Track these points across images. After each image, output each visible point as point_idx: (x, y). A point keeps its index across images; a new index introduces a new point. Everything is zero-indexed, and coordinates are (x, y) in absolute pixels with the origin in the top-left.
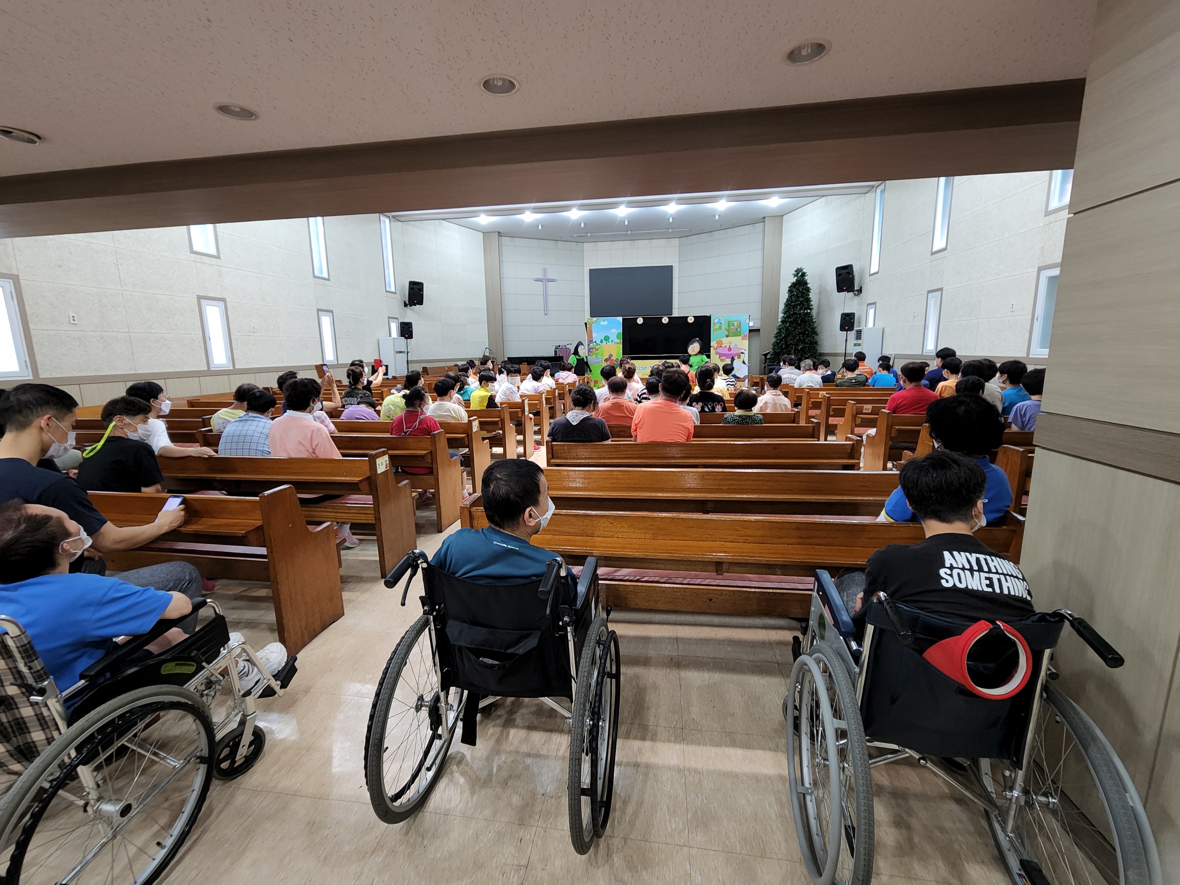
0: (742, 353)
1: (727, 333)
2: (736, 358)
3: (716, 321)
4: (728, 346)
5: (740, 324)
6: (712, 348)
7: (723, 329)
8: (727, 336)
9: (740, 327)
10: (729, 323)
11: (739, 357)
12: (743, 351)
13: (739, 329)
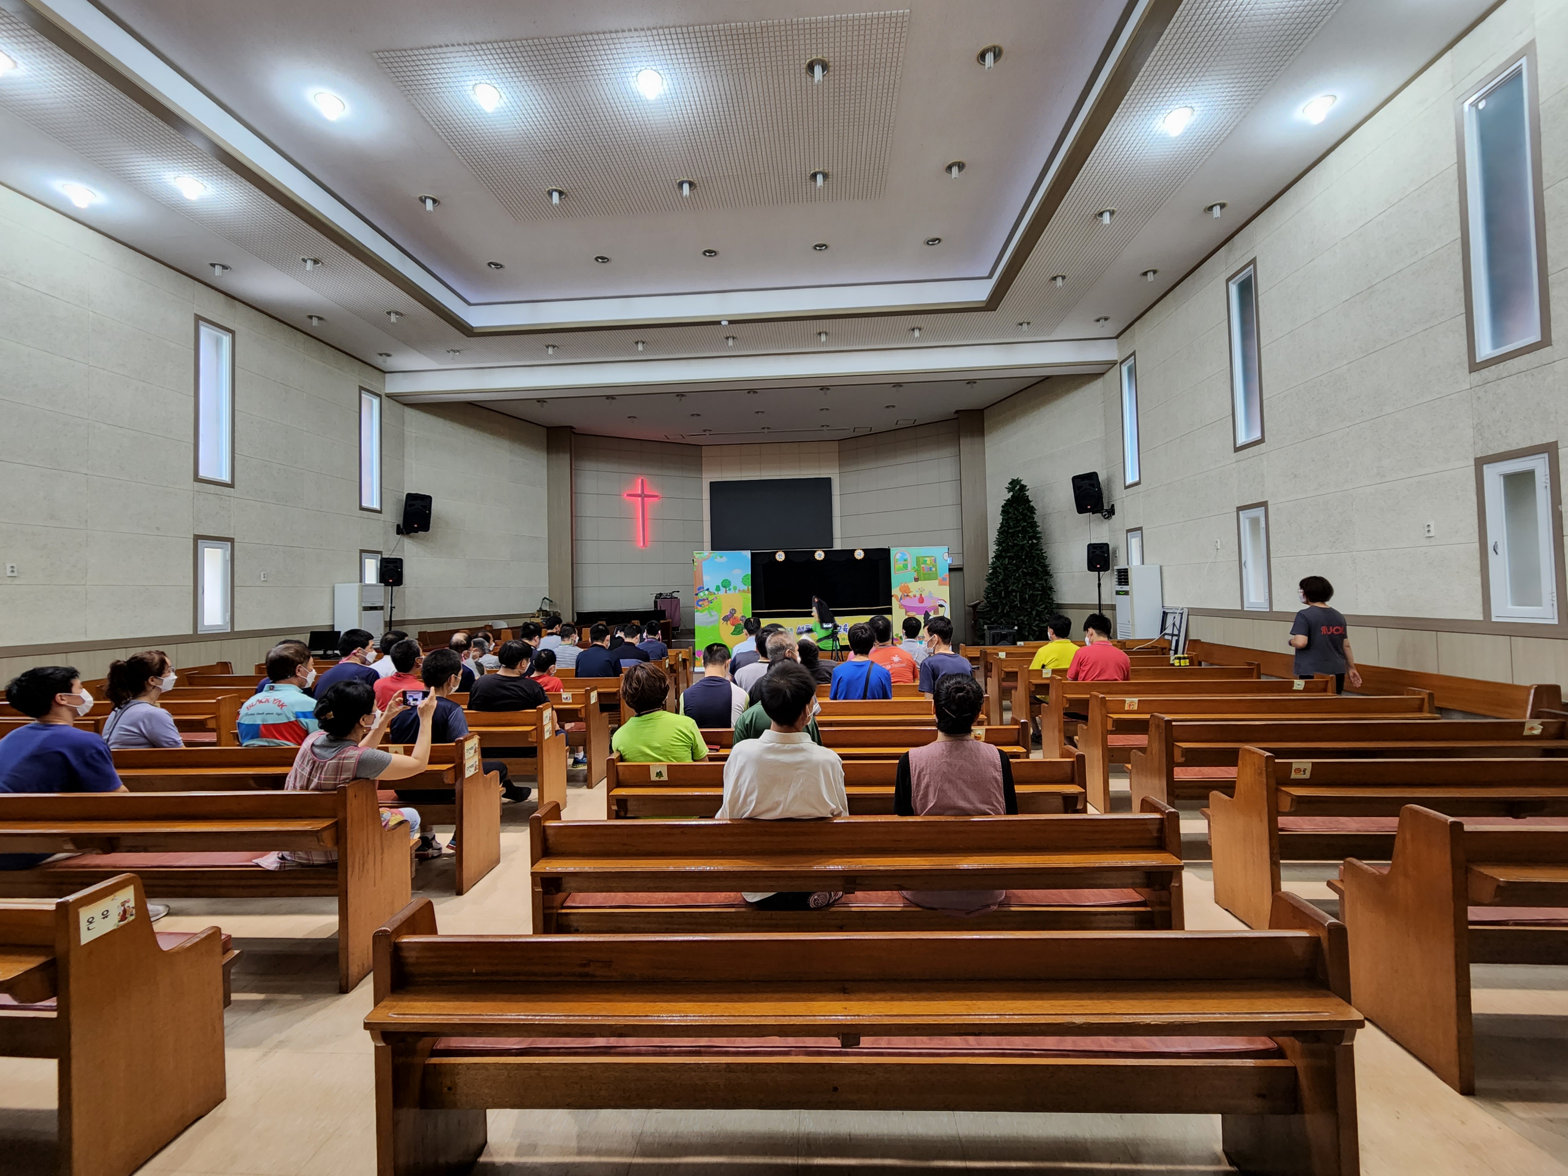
0: (941, 606)
1: (915, 575)
2: (931, 613)
3: (898, 557)
4: (918, 595)
5: (935, 561)
6: (893, 599)
7: (909, 568)
8: (916, 580)
9: (935, 566)
10: (918, 559)
11: (937, 613)
12: (942, 603)
13: (934, 569)
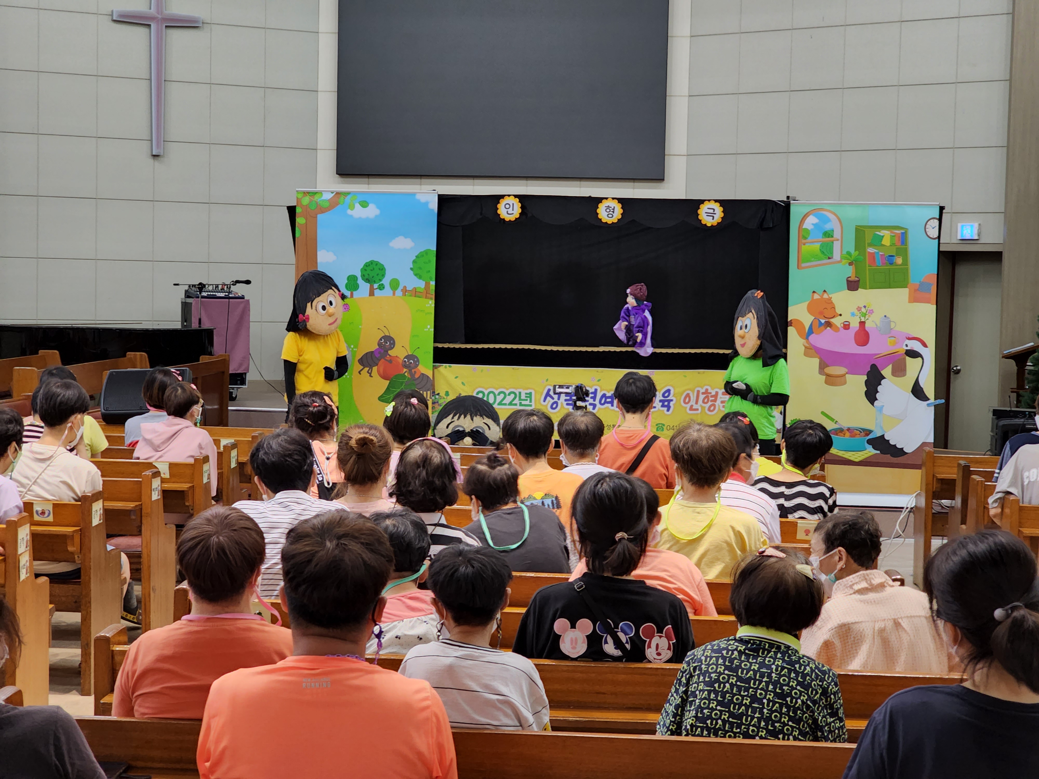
0: (913, 354)
1: (849, 272)
2: (887, 372)
3: (811, 221)
4: (855, 324)
5: (903, 238)
6: (791, 331)
7: (837, 256)
8: (853, 285)
9: (904, 252)
10: (860, 232)
11: (900, 371)
12: (915, 346)
13: (899, 261)
